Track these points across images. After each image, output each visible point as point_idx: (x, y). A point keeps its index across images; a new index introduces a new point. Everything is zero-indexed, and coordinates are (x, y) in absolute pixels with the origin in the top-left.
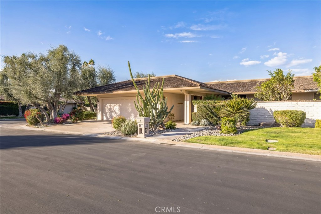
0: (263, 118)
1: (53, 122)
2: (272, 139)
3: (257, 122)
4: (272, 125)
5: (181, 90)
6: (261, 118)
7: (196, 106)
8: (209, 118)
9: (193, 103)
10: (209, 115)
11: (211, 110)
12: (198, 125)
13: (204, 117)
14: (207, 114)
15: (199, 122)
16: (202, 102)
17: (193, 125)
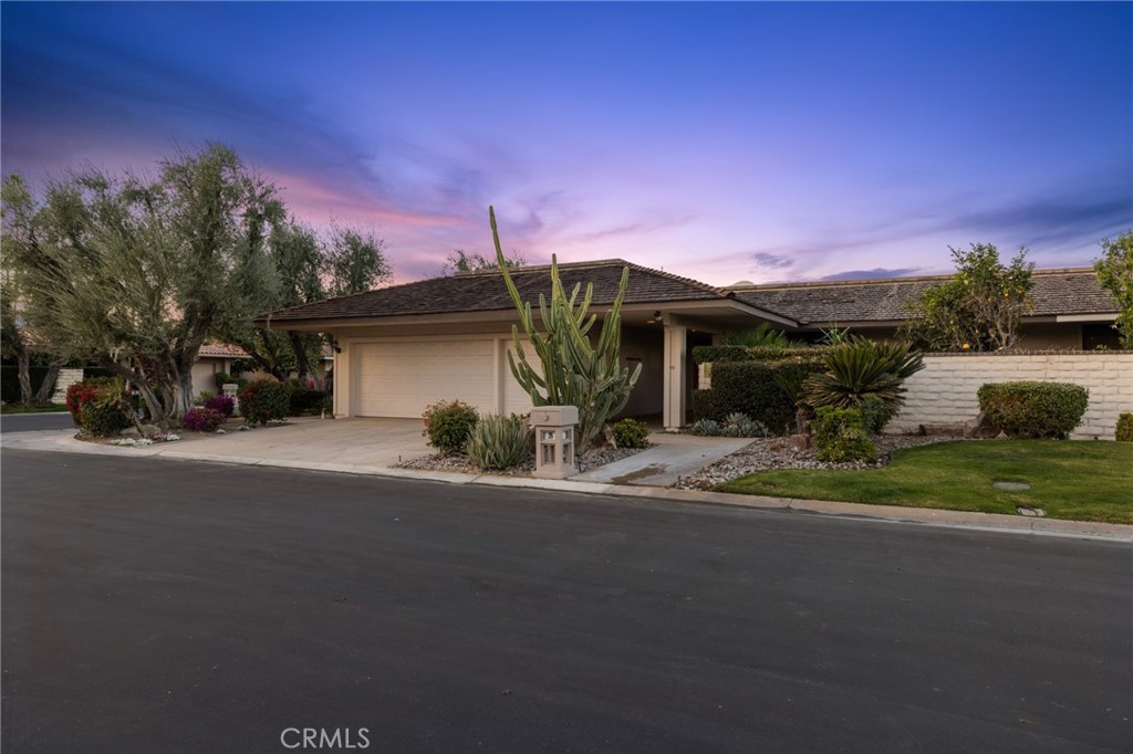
0: (934, 410)
1: (178, 424)
2: (1006, 480)
3: (913, 424)
4: (969, 431)
5: (658, 313)
6: (925, 410)
7: (704, 368)
8: (753, 408)
9: (695, 359)
10: (753, 397)
11: (764, 382)
12: (715, 434)
13: (735, 406)
14: (749, 396)
15: (719, 421)
16: (729, 355)
17: (698, 433)
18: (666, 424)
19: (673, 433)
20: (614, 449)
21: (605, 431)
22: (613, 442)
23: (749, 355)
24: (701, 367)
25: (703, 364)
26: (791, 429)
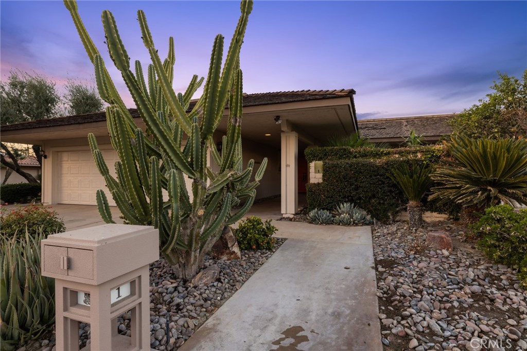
5: (277, 117)
7: (315, 166)
8: (360, 199)
9: (307, 158)
10: (361, 190)
11: (371, 176)
12: (329, 222)
13: (345, 197)
14: (357, 188)
15: (330, 210)
16: (336, 154)
17: (313, 221)
18: (283, 211)
19: (291, 220)
20: (237, 258)
21: (227, 236)
22: (236, 249)
23: (354, 154)
24: (312, 165)
25: (313, 162)
26: (394, 217)
